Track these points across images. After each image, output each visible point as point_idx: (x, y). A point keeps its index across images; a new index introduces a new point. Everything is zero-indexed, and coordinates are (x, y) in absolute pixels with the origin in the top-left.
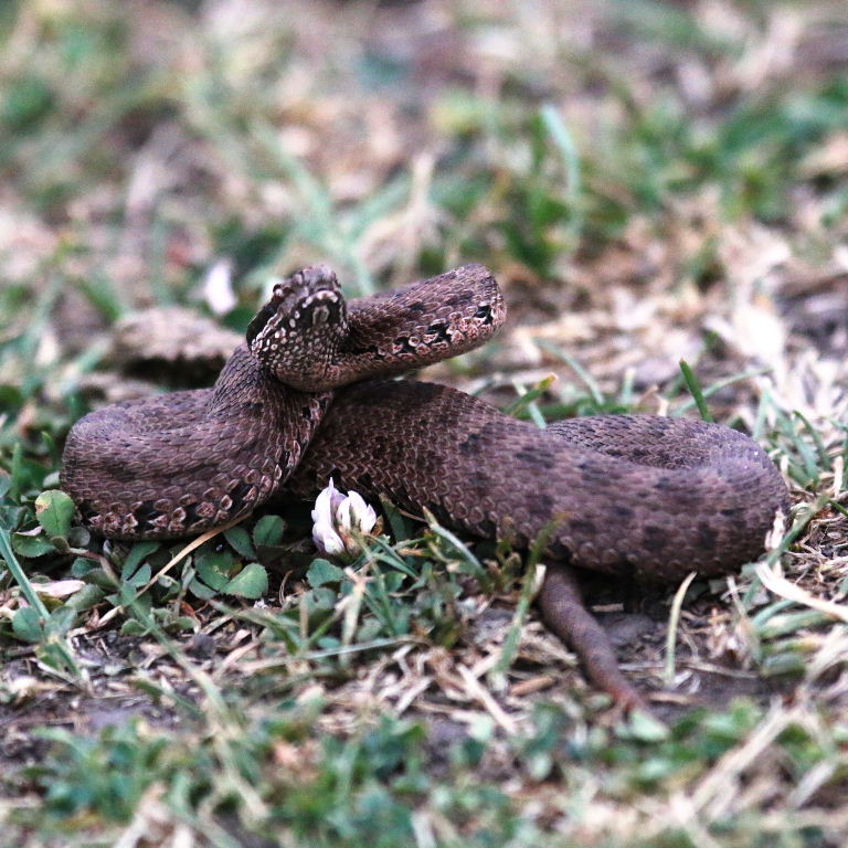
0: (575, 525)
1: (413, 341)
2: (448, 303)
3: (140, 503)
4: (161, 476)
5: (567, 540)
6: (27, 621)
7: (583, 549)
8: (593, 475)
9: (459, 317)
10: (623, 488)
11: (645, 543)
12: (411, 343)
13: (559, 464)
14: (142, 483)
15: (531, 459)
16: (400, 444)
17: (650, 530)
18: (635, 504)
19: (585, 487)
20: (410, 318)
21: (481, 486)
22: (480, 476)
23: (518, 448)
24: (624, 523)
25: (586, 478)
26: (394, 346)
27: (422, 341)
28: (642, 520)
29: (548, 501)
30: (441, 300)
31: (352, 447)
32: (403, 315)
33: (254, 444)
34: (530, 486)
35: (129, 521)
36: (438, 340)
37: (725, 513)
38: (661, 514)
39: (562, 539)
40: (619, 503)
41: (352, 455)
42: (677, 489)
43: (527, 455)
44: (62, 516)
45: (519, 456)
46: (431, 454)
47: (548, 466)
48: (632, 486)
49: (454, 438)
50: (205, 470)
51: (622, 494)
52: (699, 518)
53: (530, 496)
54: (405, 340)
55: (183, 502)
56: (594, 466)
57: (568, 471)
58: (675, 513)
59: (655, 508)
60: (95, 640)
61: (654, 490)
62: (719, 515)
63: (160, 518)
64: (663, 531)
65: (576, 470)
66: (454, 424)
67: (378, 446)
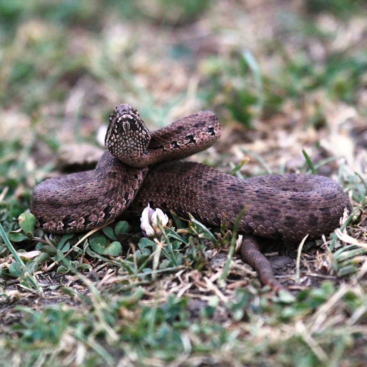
0: (255, 217)
3: (64, 216)
5: (251, 224)
7: (259, 228)
8: (262, 195)
9: (199, 132)
10: (275, 200)
11: (286, 224)
13: (247, 191)
14: (65, 208)
15: (234, 190)
16: (178, 188)
17: (288, 218)
18: (281, 207)
19: (258, 200)
21: (213, 203)
22: (213, 199)
23: (229, 185)
24: (276, 216)
25: (259, 196)
27: (183, 143)
28: (284, 214)
29: (242, 207)
30: (191, 125)
31: (158, 191)
34: (235, 202)
35: (60, 224)
36: (190, 142)
37: (321, 209)
38: (293, 211)
39: (249, 224)
40: (273, 207)
41: (158, 195)
42: (299, 200)
43: (232, 188)
44: (31, 224)
45: (229, 188)
46: (192, 191)
47: (242, 192)
48: (279, 199)
49: (201, 183)
51: (275, 203)
52: (310, 212)
53: (234, 206)
56: (262, 191)
57: (251, 193)
58: (299, 210)
59: (290, 208)
61: (289, 200)
62: (318, 210)
63: (73, 222)
64: (293, 218)
65: (255, 193)
66: (201, 177)
67: (169, 190)
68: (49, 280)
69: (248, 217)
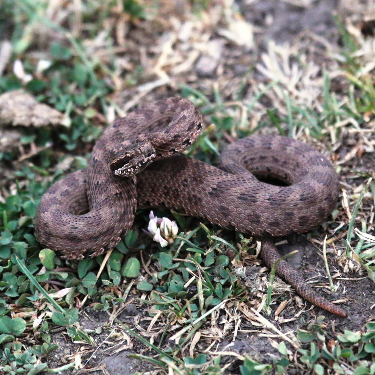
0: (271, 224)
1: (177, 149)
2: (188, 130)
3: (85, 250)
4: (93, 238)
5: (268, 230)
6: (58, 318)
7: (276, 232)
8: (274, 202)
10: (288, 205)
11: (300, 224)
12: (176, 150)
13: (259, 200)
14: (85, 242)
15: (245, 199)
16: (176, 190)
17: (301, 218)
18: (294, 209)
19: (272, 208)
20: (175, 142)
21: (225, 212)
22: (222, 208)
23: (238, 195)
24: (291, 219)
25: (272, 204)
26: (169, 153)
28: (297, 215)
29: (258, 217)
32: (171, 141)
33: (124, 212)
34: (248, 211)
35: (81, 257)
37: (326, 199)
38: (304, 211)
39: (267, 230)
40: (287, 211)
42: (308, 199)
43: (242, 197)
44: (51, 259)
45: (239, 198)
46: (194, 196)
47: (254, 201)
48: (291, 203)
49: (204, 189)
50: (110, 231)
51: (288, 207)
52: (318, 205)
53: (249, 215)
54: (174, 150)
55: (103, 246)
56: (273, 197)
57: (263, 202)
58: (308, 208)
59: (301, 209)
60: (82, 313)
61: (300, 201)
62: (324, 201)
63: (94, 254)
64: (306, 217)
65: (267, 201)
66: (201, 182)
67: (166, 191)
68: (87, 317)
69: (265, 225)
